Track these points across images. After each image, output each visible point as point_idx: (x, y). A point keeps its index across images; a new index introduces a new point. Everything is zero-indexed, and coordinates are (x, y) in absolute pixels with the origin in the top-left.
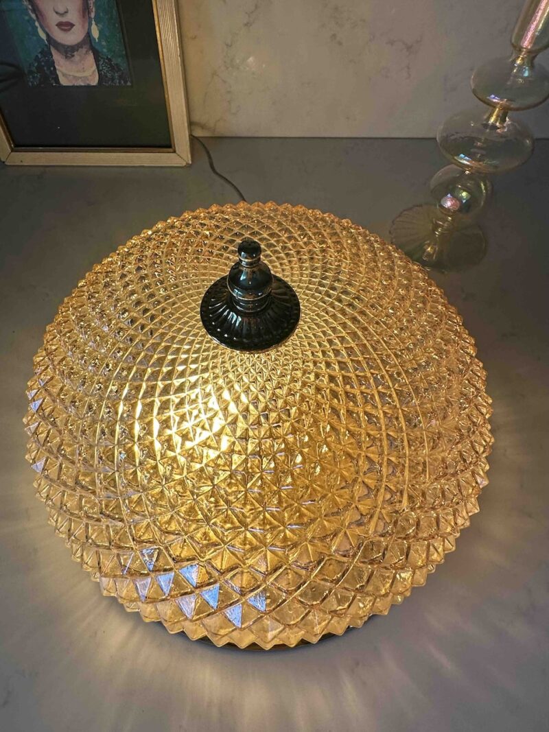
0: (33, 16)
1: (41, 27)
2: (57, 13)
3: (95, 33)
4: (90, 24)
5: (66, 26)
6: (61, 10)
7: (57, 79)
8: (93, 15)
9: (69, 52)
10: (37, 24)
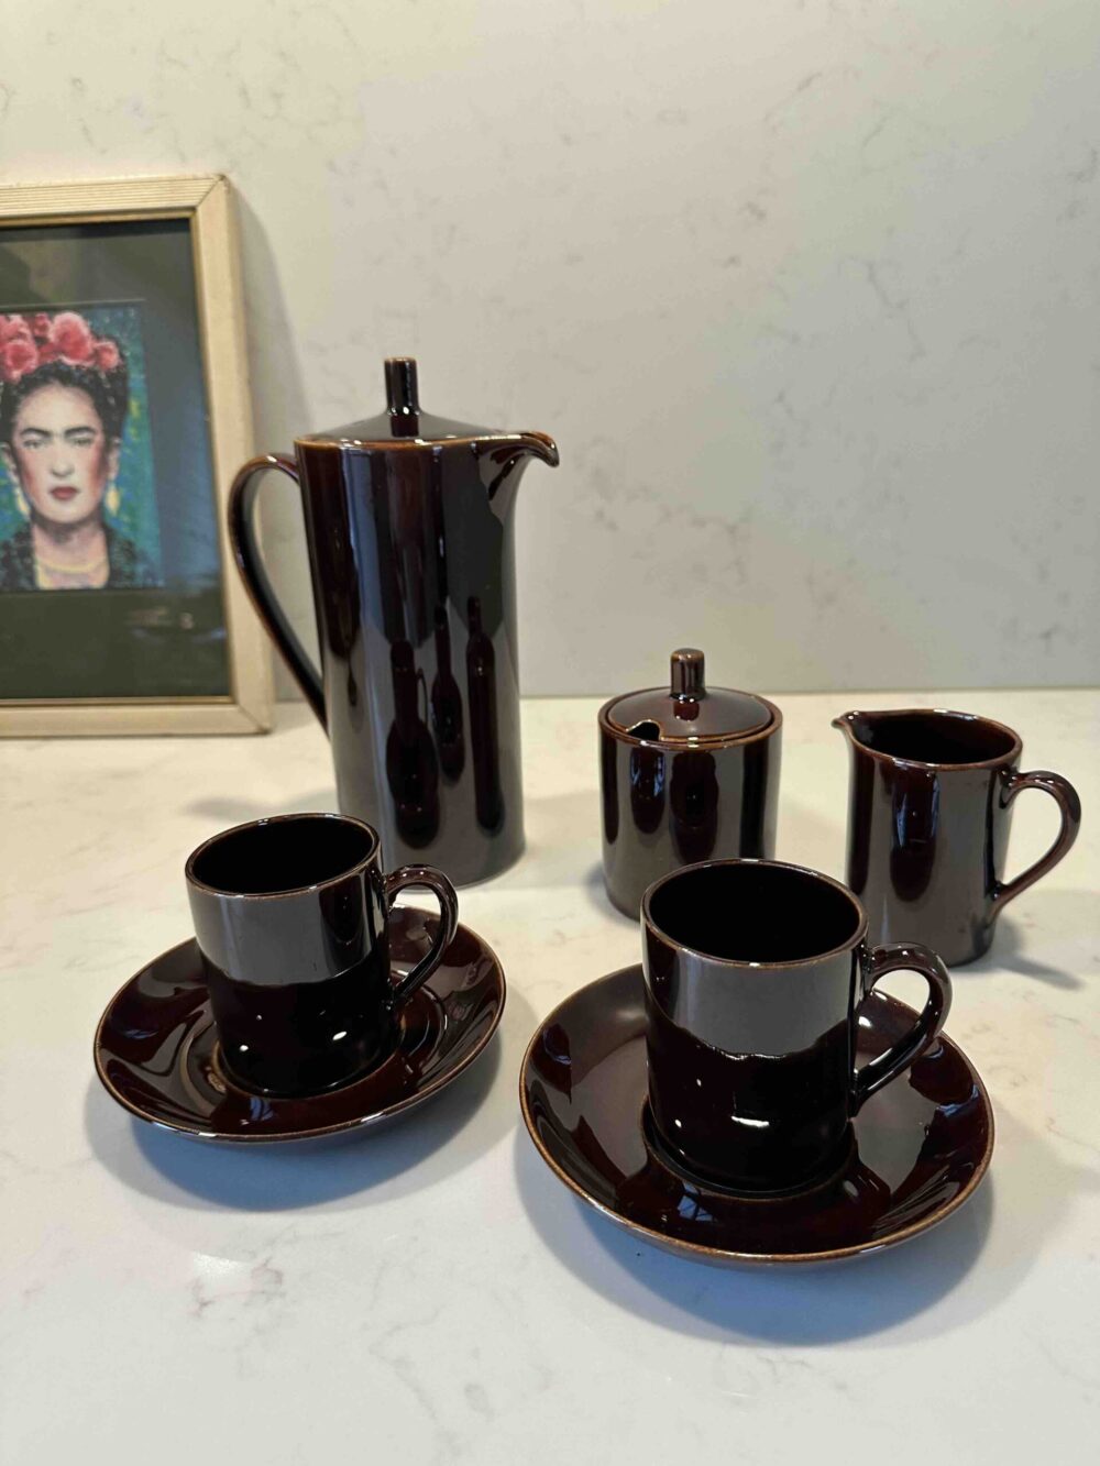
0: (15, 479)
1: (26, 496)
2: (56, 474)
3: (112, 501)
4: (106, 489)
5: (64, 493)
6: (62, 468)
7: (32, 578)
8: (112, 475)
9: (61, 532)
10: (18, 491)
